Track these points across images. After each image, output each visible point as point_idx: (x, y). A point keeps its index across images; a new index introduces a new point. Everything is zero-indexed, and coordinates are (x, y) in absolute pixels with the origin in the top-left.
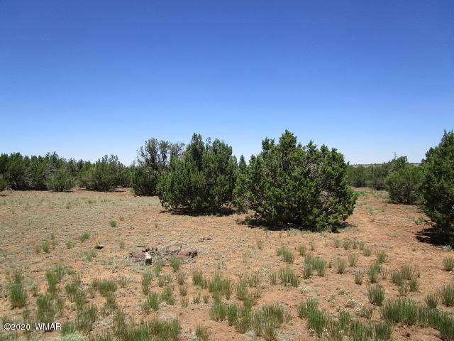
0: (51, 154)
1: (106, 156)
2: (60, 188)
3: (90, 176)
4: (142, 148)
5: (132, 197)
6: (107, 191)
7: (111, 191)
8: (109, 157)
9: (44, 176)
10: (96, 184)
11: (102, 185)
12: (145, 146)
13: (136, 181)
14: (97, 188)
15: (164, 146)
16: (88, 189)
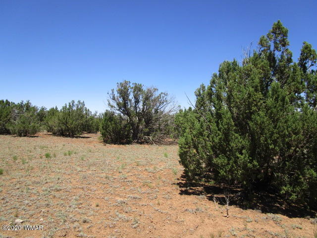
0: (25, 102)
1: (73, 102)
2: (24, 133)
3: (57, 121)
4: (113, 91)
5: (101, 146)
6: (73, 137)
7: (77, 137)
8: (76, 103)
9: (9, 120)
10: (62, 129)
11: (68, 130)
12: (116, 89)
13: (105, 128)
14: (62, 134)
15: (138, 89)
16: (54, 134)
